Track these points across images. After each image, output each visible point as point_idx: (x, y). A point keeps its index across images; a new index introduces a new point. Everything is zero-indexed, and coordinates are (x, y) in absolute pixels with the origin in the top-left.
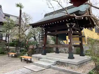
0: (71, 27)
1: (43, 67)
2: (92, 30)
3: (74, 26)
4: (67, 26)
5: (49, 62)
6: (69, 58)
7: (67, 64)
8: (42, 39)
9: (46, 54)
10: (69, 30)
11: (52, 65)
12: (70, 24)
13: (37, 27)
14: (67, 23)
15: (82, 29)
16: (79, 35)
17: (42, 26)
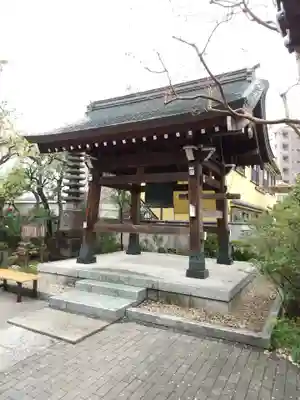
0: (202, 161)
1: (96, 317)
2: (243, 176)
3: (210, 156)
4: (185, 154)
5: (117, 294)
6: (191, 274)
7: (187, 299)
8: (71, 197)
9: (95, 261)
10: (192, 173)
11: (132, 305)
12: (196, 148)
13: (53, 151)
14: (185, 145)
15: (228, 170)
16: (217, 190)
17: (76, 149)
